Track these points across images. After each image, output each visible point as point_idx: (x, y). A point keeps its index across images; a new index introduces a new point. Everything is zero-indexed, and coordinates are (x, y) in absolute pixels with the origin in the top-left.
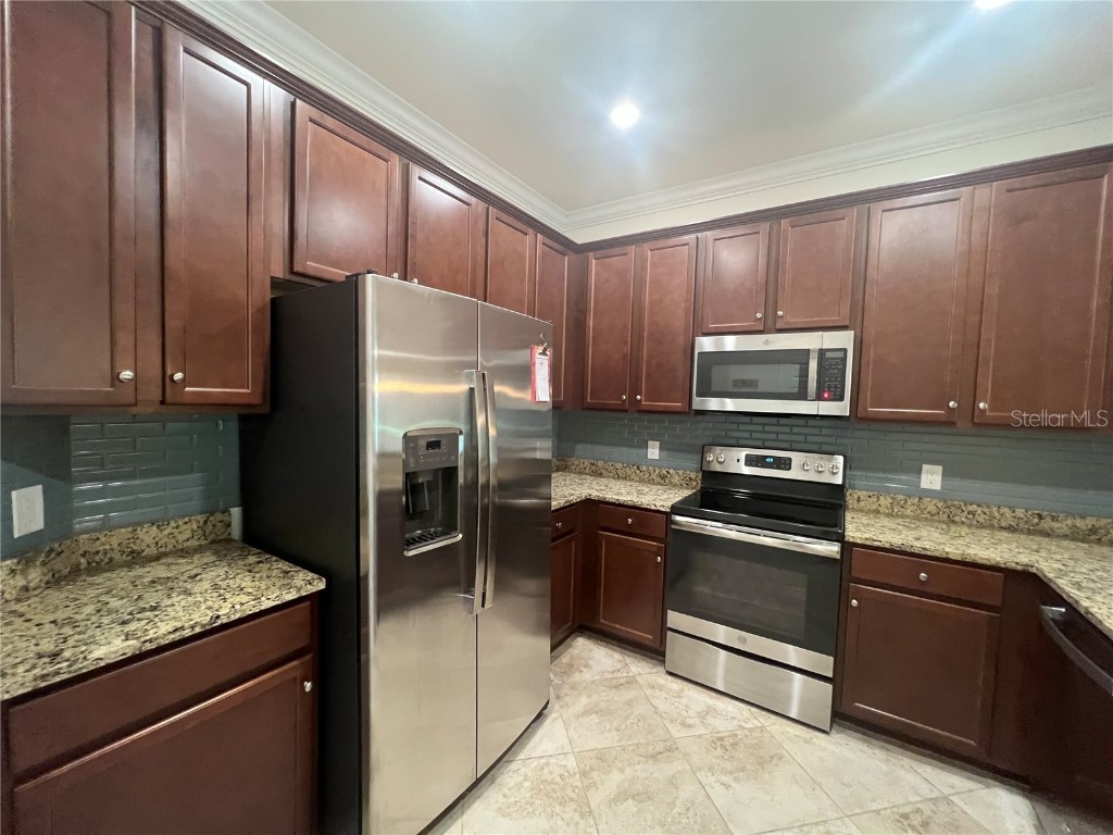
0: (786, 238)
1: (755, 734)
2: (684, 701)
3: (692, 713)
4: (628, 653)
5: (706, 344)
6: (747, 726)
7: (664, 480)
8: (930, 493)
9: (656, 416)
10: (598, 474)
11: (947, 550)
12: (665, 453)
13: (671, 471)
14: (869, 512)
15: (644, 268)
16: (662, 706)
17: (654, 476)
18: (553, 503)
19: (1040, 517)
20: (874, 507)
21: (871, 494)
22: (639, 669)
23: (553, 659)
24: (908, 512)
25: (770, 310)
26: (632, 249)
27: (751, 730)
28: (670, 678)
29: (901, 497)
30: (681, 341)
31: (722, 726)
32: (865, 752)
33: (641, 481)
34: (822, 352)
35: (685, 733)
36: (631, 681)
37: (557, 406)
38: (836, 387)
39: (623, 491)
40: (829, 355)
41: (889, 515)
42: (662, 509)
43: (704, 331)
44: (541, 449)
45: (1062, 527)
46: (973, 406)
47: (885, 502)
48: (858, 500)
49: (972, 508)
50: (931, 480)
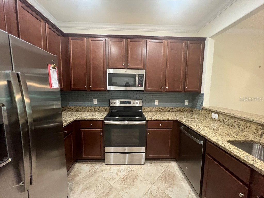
0: (129, 44)
1: (130, 172)
2: (112, 171)
3: (114, 174)
4: (93, 163)
5: (111, 71)
6: (128, 171)
7: (99, 110)
8: (157, 106)
9: (95, 92)
10: (77, 111)
11: (164, 118)
12: (99, 102)
13: (101, 107)
14: (146, 111)
15: (89, 46)
16: (106, 176)
17: (96, 109)
18: (64, 124)
19: (173, 108)
20: (147, 110)
21: (146, 108)
22: (97, 167)
23: (68, 175)
24: (153, 111)
25: (126, 64)
26: (85, 39)
27: (129, 172)
28: (106, 166)
29: (152, 107)
30: (102, 70)
31: (122, 174)
32: (151, 165)
33: (92, 111)
34: (139, 75)
35: (114, 181)
36: (96, 172)
37: (61, 90)
38: (142, 84)
39: (88, 116)
40: (140, 76)
41: (150, 112)
42: (101, 119)
43: (109, 67)
44: (56, 105)
45: (175, 110)
46: (165, 88)
47: (149, 109)
48: (144, 109)
49: (163, 108)
50: (157, 103)
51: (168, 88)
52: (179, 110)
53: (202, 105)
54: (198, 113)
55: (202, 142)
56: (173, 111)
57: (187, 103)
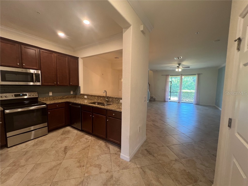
8: (51, 96)
21: (42, 98)
24: (48, 99)
25: (21, 64)
29: (47, 97)
34: (35, 74)
38: (39, 80)
45: (65, 97)
46: (57, 83)
47: (45, 99)
48: (40, 99)
49: (56, 97)
50: (51, 94)
51: (59, 83)
52: (68, 97)
53: (80, 93)
54: (78, 97)
55: (80, 107)
56: (64, 98)
57: (72, 93)
